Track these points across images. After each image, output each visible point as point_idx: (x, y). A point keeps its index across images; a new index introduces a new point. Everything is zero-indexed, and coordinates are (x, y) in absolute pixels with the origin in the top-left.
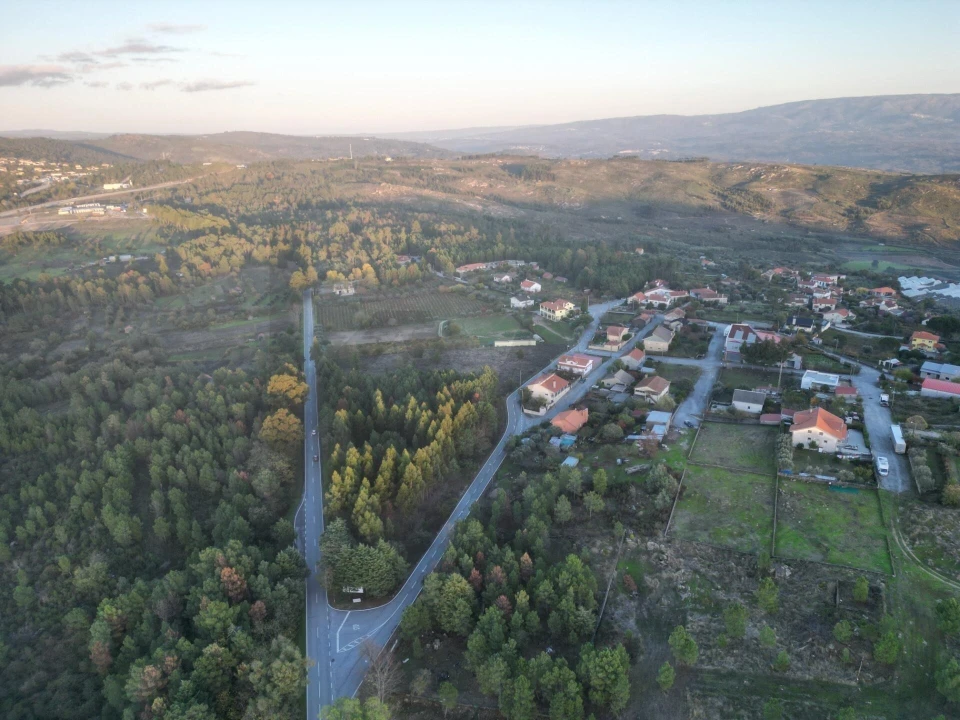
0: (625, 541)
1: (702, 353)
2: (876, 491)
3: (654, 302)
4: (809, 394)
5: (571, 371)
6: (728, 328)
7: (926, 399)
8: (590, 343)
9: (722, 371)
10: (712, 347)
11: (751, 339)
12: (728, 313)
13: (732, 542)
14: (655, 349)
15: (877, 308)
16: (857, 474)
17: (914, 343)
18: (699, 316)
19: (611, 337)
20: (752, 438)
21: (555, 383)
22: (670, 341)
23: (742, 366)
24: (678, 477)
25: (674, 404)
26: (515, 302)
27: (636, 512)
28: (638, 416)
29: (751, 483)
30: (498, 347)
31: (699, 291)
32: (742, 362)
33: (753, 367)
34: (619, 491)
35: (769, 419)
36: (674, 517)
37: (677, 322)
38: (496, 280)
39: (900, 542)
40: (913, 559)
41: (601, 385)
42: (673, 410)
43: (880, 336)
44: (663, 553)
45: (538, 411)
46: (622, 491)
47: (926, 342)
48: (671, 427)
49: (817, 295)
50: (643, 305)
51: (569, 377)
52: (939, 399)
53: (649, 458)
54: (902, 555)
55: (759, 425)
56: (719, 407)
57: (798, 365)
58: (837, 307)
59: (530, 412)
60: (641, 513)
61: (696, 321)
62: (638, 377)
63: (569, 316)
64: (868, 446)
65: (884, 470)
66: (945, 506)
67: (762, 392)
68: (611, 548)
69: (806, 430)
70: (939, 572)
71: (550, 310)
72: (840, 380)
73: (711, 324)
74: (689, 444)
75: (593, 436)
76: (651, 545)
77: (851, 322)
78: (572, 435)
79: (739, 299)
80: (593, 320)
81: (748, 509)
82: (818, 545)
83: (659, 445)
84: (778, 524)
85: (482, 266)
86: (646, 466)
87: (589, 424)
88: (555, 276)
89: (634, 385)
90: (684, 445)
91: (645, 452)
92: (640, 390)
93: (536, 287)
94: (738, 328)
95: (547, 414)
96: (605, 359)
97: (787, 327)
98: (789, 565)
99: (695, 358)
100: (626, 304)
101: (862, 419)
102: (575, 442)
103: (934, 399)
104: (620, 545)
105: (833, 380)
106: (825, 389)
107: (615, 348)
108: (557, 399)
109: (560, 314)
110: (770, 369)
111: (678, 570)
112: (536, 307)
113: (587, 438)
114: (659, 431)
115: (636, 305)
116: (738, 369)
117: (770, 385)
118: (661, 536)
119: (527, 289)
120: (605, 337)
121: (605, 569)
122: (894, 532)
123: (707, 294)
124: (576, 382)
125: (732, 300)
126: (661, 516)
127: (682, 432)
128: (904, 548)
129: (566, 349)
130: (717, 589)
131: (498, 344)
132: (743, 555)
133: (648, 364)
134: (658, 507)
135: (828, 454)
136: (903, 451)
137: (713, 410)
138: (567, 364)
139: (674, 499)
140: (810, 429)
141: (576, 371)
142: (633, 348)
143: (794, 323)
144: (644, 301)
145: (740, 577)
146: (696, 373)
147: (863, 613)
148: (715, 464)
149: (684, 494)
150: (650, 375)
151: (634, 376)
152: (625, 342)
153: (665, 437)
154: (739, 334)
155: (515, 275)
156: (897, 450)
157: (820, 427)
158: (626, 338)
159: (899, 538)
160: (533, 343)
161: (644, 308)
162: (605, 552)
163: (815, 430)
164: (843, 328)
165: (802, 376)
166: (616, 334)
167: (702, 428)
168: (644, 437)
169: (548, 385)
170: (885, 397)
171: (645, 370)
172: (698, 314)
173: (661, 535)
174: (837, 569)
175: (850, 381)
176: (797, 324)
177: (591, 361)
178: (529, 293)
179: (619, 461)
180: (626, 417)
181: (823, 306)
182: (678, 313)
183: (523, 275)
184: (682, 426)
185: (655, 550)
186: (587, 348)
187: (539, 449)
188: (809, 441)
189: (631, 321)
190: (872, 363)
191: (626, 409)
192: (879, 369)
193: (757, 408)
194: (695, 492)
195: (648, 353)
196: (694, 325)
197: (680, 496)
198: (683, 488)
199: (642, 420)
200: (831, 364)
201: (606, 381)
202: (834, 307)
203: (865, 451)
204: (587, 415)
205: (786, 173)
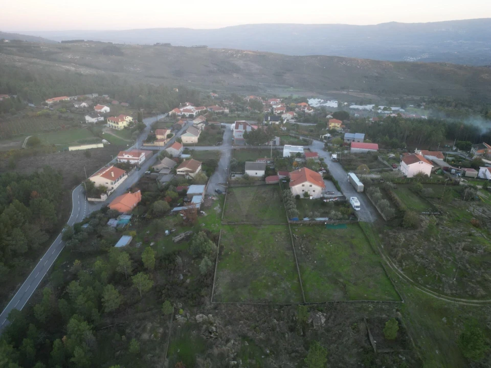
0: (175, 319)
1: (219, 141)
2: (358, 224)
3: (186, 113)
4: (290, 159)
5: (128, 162)
6: (234, 125)
7: (356, 154)
8: (144, 142)
9: (234, 152)
10: (225, 137)
11: (249, 129)
12: (231, 117)
13: (269, 295)
14: (189, 142)
15: (304, 111)
16: (343, 213)
17: (330, 126)
18: (214, 120)
19: (159, 137)
20: (264, 195)
21: (112, 173)
22: (199, 136)
23: (245, 147)
24: (215, 240)
25: (207, 178)
26: (89, 119)
27: (184, 282)
28: (181, 190)
29: (272, 233)
30: (72, 151)
31: (211, 107)
32: (245, 145)
33: (252, 147)
34: (167, 262)
35: (271, 180)
36: (217, 278)
37: (202, 124)
38: (76, 106)
39: (391, 265)
40: (408, 280)
41: (152, 170)
42: (206, 183)
43: (312, 124)
44: (212, 324)
45: (100, 198)
46: (170, 262)
47: (336, 125)
48: (206, 196)
49: (274, 107)
50: (179, 116)
51: (126, 167)
52: (362, 153)
53: (191, 225)
54: (399, 278)
55: (265, 185)
56: (237, 176)
57: (278, 143)
58: (286, 112)
59: (93, 200)
60: (188, 281)
61: (213, 123)
62: (179, 162)
63: (129, 125)
64: (339, 189)
65: (357, 207)
66: (406, 228)
67: (262, 162)
68: (161, 330)
69: (300, 185)
70: (430, 289)
71: (114, 122)
72: (304, 149)
73: (222, 124)
74: (221, 207)
75: (145, 212)
76: (199, 317)
77: (296, 118)
78: (127, 214)
79: (235, 111)
80: (146, 126)
81: (275, 258)
82: (336, 282)
83: (198, 211)
84: (300, 267)
85: (67, 99)
86: (189, 232)
87: (142, 203)
88: (120, 103)
89: (176, 167)
90: (217, 208)
91: (188, 219)
92: (181, 170)
93: (106, 109)
94: (240, 123)
95: (107, 199)
96: (155, 152)
97: (265, 122)
98: (321, 311)
99: (216, 145)
100: (168, 116)
101: (328, 172)
102: (130, 220)
103: (359, 153)
104: (170, 324)
105: (300, 149)
106: (299, 155)
107: (162, 144)
108: (116, 186)
109: (122, 125)
110: (262, 147)
111: (228, 341)
112: (105, 122)
113: (140, 216)
114: (197, 201)
115: (174, 116)
116: (244, 149)
117: (266, 157)
118: (209, 305)
119: (99, 111)
120: (155, 137)
121: (156, 359)
122: (384, 257)
123: (217, 109)
124: (133, 170)
125: (231, 111)
126: (206, 281)
127: (214, 198)
128: (397, 271)
129: (126, 148)
130: (267, 355)
131: (71, 149)
132: (281, 307)
133: (185, 152)
134: (202, 273)
135: (316, 199)
136: (362, 190)
137: (233, 178)
138: (125, 157)
139: (215, 261)
140: (303, 184)
141: (132, 162)
142: (175, 142)
143: (269, 119)
144: (179, 114)
145: (283, 334)
146: (218, 154)
147: (399, 353)
148: (242, 221)
149: (223, 253)
150: (187, 159)
151: (176, 161)
152: (169, 140)
153: (202, 205)
154: (241, 128)
155: (91, 103)
156: (358, 191)
157: (310, 181)
158: (169, 136)
159: (390, 262)
160: (101, 146)
161: (180, 118)
162: (155, 336)
163: (307, 184)
164: (293, 121)
165: (283, 149)
166: (162, 134)
167: (228, 193)
168: (185, 208)
169: (107, 176)
170: (335, 156)
171: (184, 156)
172: (213, 119)
173: (208, 303)
174: (359, 306)
175: (309, 149)
176: (270, 120)
177: (143, 154)
178: (100, 113)
179: (167, 232)
180: (171, 193)
181: (279, 112)
182: (201, 118)
183: (96, 102)
184: (214, 193)
185: (204, 322)
186: (142, 146)
187: (95, 233)
188: (303, 192)
189: (172, 126)
190: (317, 137)
191: (171, 186)
192: (321, 140)
193: (261, 173)
194: (231, 250)
195: (185, 145)
196: (212, 125)
197: (219, 257)
198: (222, 248)
199: (183, 194)
200: (296, 140)
201: (155, 167)
202: (284, 112)
203: (339, 194)
204: (140, 196)
205: (246, 54)
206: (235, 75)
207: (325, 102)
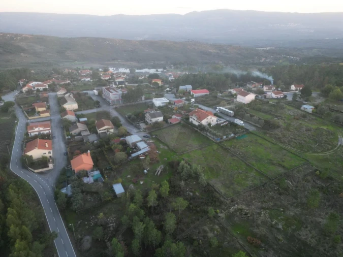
0: (218, 217)
2: (251, 133)
3: (39, 88)
13: (249, 183)
14: (71, 109)
19: (39, 110)
20: (182, 131)
21: (47, 144)
22: (76, 103)
27: (195, 196)
35: (174, 121)
40: (300, 152)
41: (71, 135)
45: (48, 167)
47: (159, 82)
53: (158, 161)
54: (296, 152)
55: (173, 125)
59: (41, 170)
60: (197, 194)
65: (242, 124)
68: (217, 227)
69: (206, 119)
70: (312, 152)
76: (232, 209)
82: (273, 164)
86: (162, 167)
90: (163, 147)
91: (153, 159)
95: (54, 166)
102: (101, 173)
105: (164, 100)
106: (170, 103)
107: (47, 114)
110: (136, 103)
113: (106, 168)
114: (143, 146)
116: (123, 106)
117: (149, 108)
121: (232, 243)
122: (280, 145)
123: (58, 81)
127: (151, 141)
132: (263, 186)
134: (204, 185)
136: (234, 115)
138: (36, 130)
141: (45, 133)
143: (117, 84)
144: (33, 89)
145: (279, 198)
146: (106, 113)
151: (84, 124)
153: (150, 147)
158: (48, 108)
163: (209, 117)
164: (127, 84)
165: (152, 102)
167: (156, 136)
168: (140, 152)
170: (193, 100)
171: (82, 120)
173: (225, 200)
174: (296, 170)
179: (145, 171)
180: (117, 146)
182: (64, 90)
184: (145, 139)
185: (235, 211)
186: (28, 119)
188: (207, 123)
189: (39, 100)
193: (160, 119)
195: (73, 111)
196: (78, 93)
199: (126, 144)
201: (73, 132)
205: (25, 37)
206: (22, 55)
207: (117, 69)
